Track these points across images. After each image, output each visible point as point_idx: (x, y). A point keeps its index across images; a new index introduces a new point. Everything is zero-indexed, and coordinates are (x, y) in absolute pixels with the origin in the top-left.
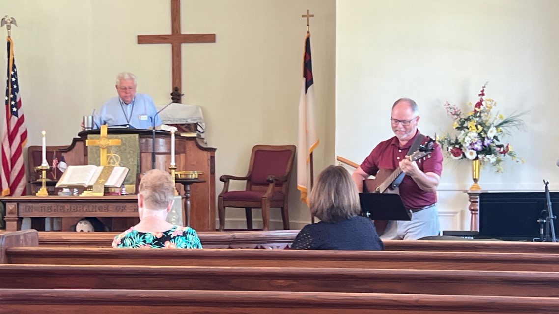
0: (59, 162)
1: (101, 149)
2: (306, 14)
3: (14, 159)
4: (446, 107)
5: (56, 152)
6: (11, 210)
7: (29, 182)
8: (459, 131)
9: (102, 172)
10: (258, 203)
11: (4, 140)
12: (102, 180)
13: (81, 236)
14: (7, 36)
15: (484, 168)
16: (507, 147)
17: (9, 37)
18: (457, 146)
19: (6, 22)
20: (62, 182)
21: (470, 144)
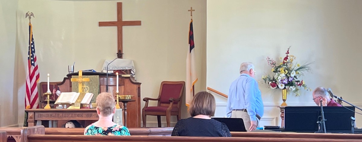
0: (57, 91)
1: (79, 83)
2: (190, 9)
3: (33, 89)
4: (267, 60)
5: (55, 85)
6: (31, 117)
7: (41, 101)
8: (275, 73)
9: (79, 96)
10: (164, 113)
11: (27, 79)
12: (79, 100)
13: (68, 130)
14: (29, 22)
15: (289, 94)
16: (302, 82)
17: (30, 23)
18: (274, 82)
19: (28, 15)
20: (58, 101)
21: (281, 81)
